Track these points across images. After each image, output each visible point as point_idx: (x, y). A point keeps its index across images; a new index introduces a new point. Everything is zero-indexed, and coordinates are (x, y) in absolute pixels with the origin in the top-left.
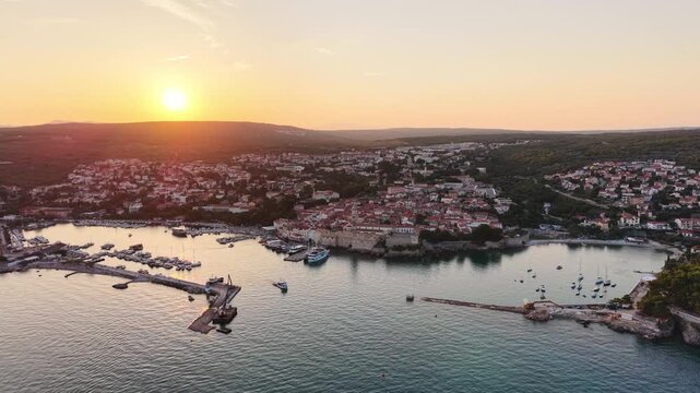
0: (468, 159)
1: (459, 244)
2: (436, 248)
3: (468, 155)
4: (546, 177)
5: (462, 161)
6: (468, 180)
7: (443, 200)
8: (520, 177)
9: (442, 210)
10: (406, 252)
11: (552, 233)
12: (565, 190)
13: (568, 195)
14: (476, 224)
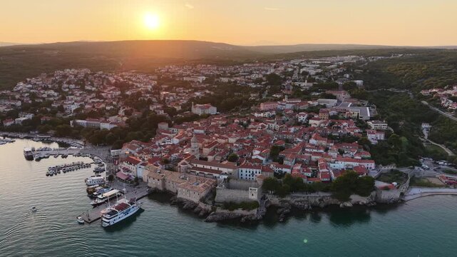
0: (348, 71)
1: (315, 198)
2: (283, 202)
3: (349, 68)
4: (423, 92)
5: (342, 74)
6: (343, 95)
7: (311, 122)
8: (396, 91)
9: (306, 137)
10: (239, 212)
11: (438, 175)
12: (445, 109)
13: (449, 115)
14: (341, 165)
